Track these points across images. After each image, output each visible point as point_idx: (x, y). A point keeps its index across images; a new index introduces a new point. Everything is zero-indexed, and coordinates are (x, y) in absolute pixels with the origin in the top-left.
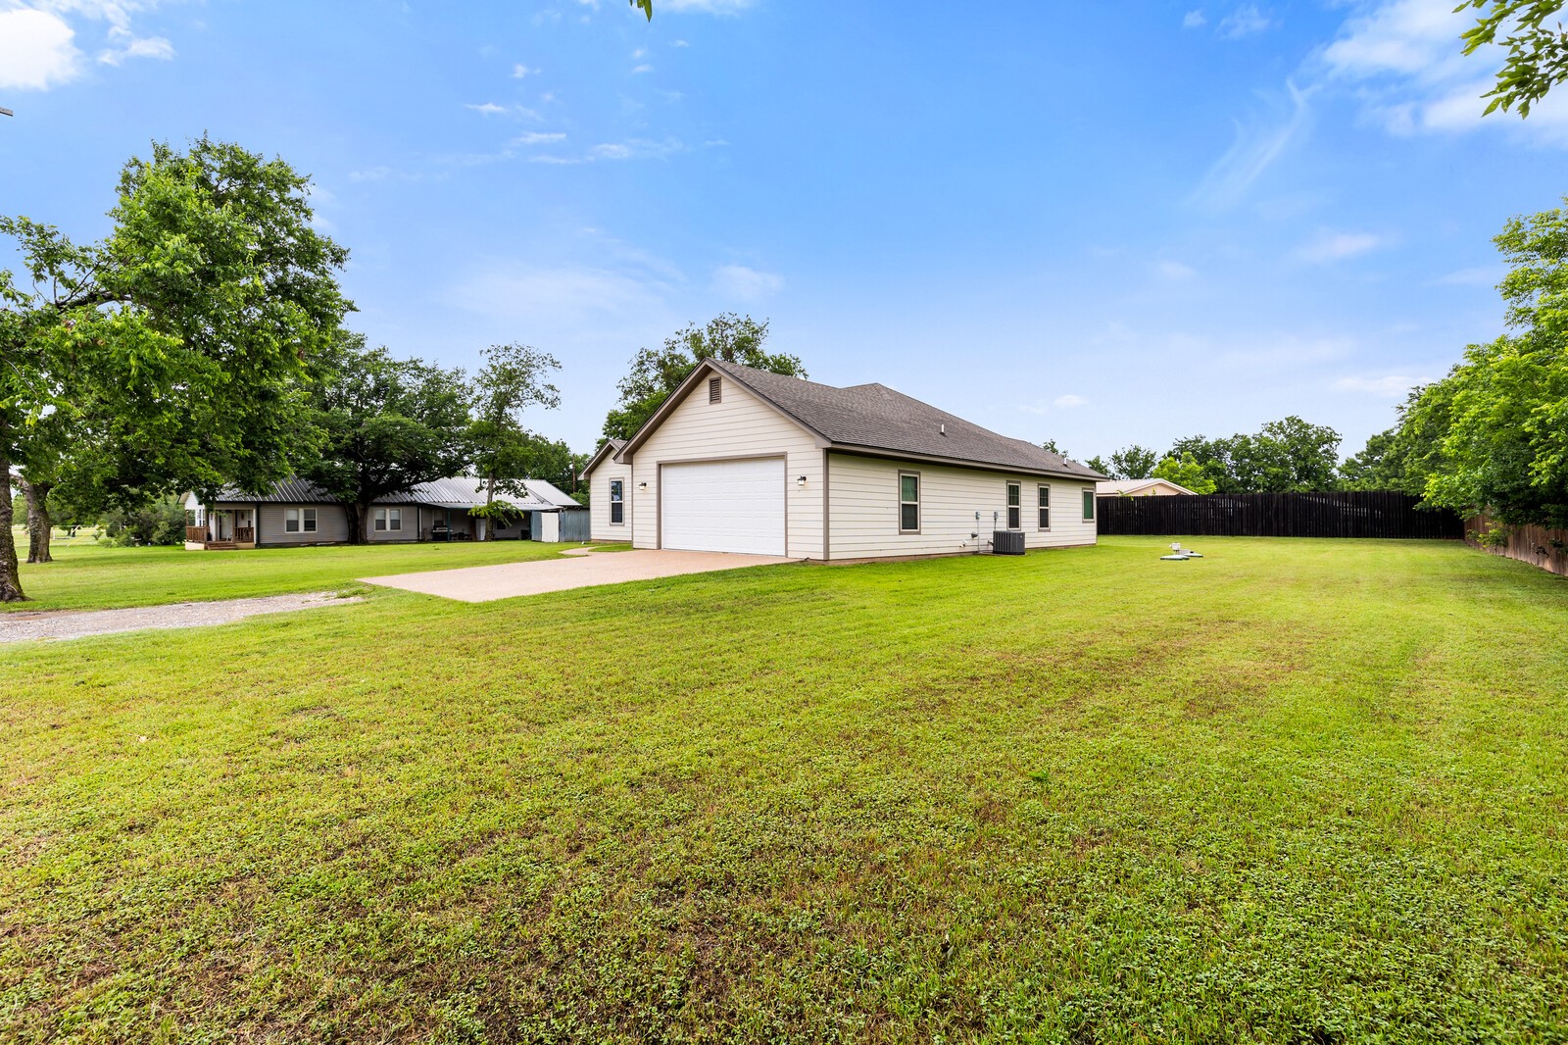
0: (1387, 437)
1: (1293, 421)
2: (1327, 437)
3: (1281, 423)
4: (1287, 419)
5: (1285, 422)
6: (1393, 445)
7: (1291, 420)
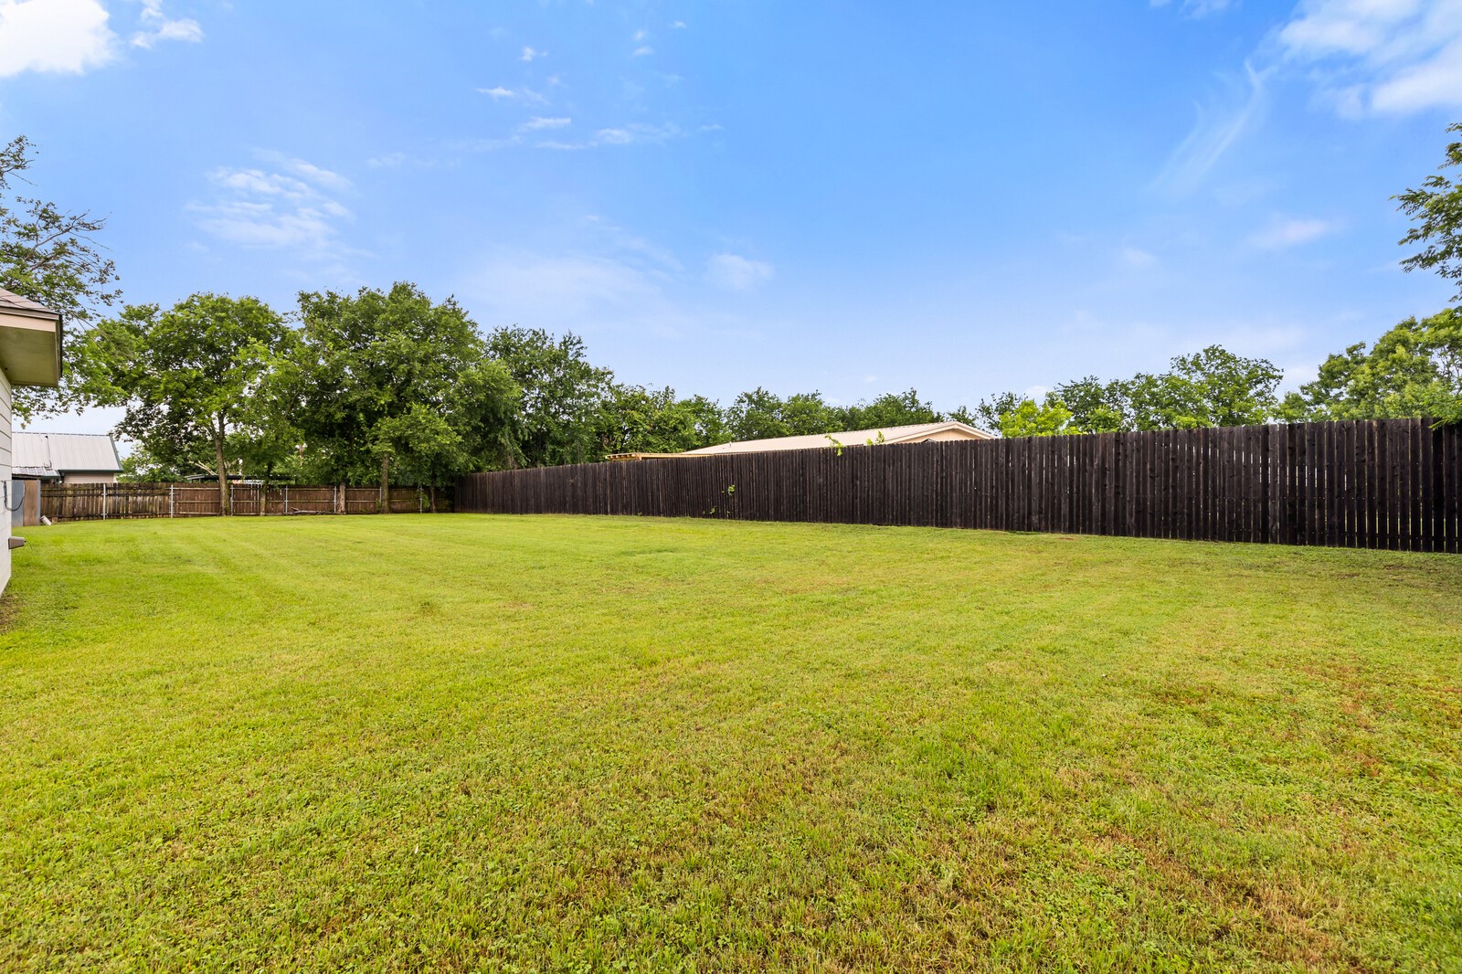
0: (1354, 357)
1: (1213, 354)
2: (1263, 374)
3: (1198, 356)
4: (1206, 351)
5: (1203, 355)
6: (1365, 367)
7: (1212, 352)
